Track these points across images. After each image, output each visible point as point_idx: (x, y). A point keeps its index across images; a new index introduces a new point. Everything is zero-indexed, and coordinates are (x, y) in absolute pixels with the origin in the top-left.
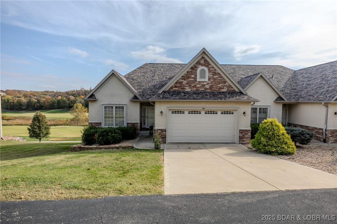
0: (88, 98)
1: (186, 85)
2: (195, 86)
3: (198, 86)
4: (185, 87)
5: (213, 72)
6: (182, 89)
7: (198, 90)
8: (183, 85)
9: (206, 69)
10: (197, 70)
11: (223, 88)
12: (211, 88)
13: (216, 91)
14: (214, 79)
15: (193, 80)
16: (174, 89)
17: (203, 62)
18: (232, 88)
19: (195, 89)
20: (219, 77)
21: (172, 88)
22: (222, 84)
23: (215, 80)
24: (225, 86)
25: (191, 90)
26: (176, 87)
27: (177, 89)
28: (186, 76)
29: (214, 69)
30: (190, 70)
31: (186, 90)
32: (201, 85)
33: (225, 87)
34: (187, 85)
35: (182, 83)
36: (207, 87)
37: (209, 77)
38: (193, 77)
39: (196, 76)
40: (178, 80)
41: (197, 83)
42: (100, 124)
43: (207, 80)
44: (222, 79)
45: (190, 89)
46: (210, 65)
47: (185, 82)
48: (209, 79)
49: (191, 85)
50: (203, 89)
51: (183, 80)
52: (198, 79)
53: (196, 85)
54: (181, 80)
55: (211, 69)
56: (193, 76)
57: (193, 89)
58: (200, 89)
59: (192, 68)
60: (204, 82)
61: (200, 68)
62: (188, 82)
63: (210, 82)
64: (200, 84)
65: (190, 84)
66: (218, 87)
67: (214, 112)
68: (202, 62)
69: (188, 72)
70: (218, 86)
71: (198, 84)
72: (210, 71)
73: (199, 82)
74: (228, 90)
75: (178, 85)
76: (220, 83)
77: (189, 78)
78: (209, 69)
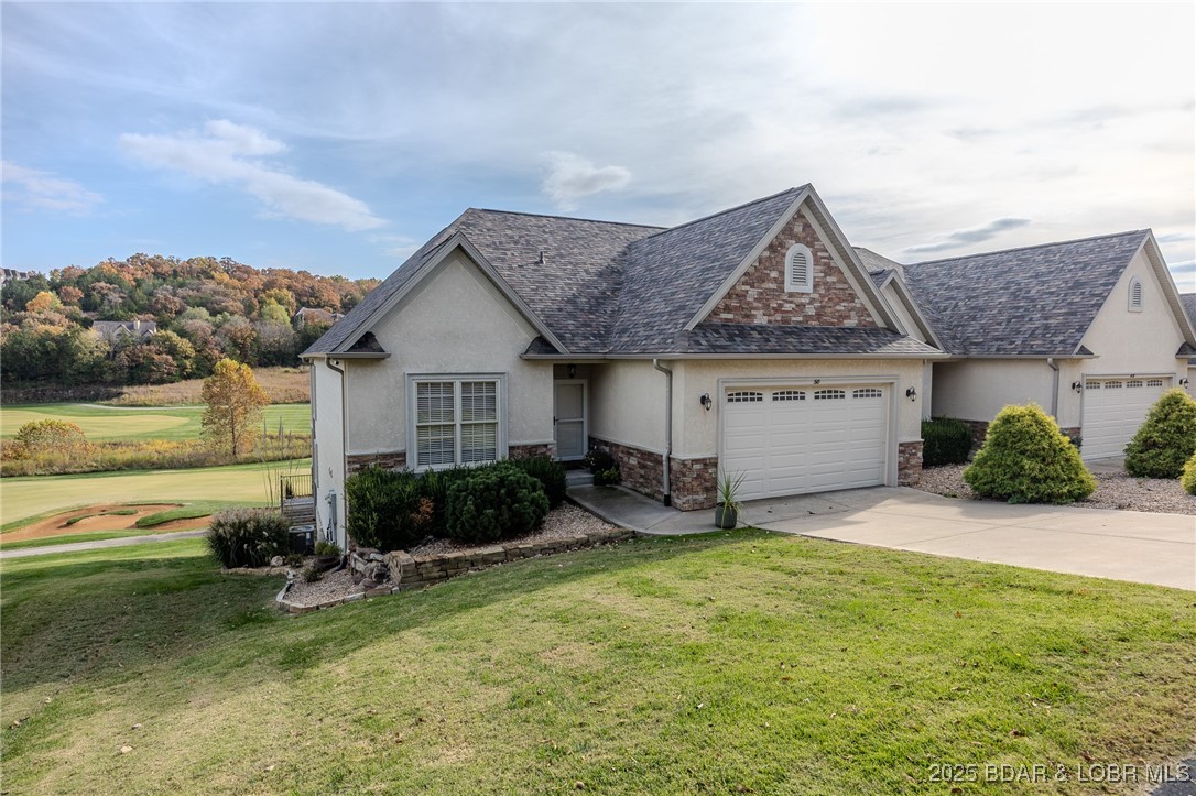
0: (353, 348)
1: (755, 304)
2: (778, 310)
3: (788, 307)
4: (753, 312)
5: (825, 264)
6: (747, 316)
7: (788, 322)
8: (748, 303)
9: (807, 252)
10: (784, 255)
11: (848, 317)
12: (819, 315)
13: (832, 324)
14: (828, 287)
15: (773, 286)
16: (724, 316)
17: (801, 228)
18: (869, 315)
19: (778, 317)
20: (839, 281)
21: (715, 312)
22: (846, 304)
23: (829, 290)
24: (853, 309)
25: (769, 322)
26: (727, 309)
27: (730, 316)
28: (757, 274)
29: (827, 255)
30: (767, 254)
31: (757, 322)
32: (794, 306)
33: (853, 313)
34: (760, 305)
35: (745, 296)
36: (811, 311)
37: (815, 278)
38: (775, 279)
39: (782, 273)
40: (734, 287)
41: (786, 298)
42: (401, 457)
43: (809, 288)
44: (846, 286)
45: (766, 318)
46: (819, 240)
47: (752, 293)
48: (816, 286)
49: (769, 305)
50: (800, 319)
51: (748, 288)
52: (788, 287)
53: (780, 306)
54: (744, 288)
55: (820, 254)
56: (774, 274)
57: (773, 318)
58: (794, 319)
59: (771, 247)
60: (803, 294)
61: (794, 249)
62: (761, 293)
63: (816, 296)
64: (791, 302)
65: (767, 300)
66: (838, 311)
68: (798, 229)
69: (760, 260)
70: (838, 308)
71: (787, 302)
72: (817, 261)
73: (791, 295)
74: (860, 322)
75: (734, 303)
76: (841, 301)
77: (763, 281)
78: (815, 254)
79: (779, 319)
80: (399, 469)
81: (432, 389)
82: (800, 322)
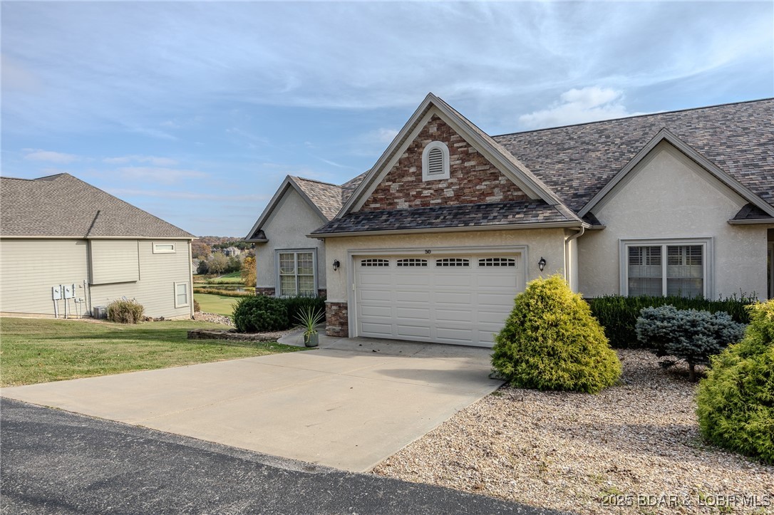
1: (397, 195)
2: (418, 195)
3: (426, 193)
4: (396, 201)
5: (462, 152)
6: (390, 204)
7: (428, 204)
8: (392, 194)
9: (443, 147)
10: (421, 153)
11: (492, 194)
12: (458, 196)
13: (471, 202)
14: (467, 171)
15: (413, 179)
16: (373, 206)
17: (435, 129)
18: (519, 190)
19: (418, 202)
20: (479, 164)
21: (367, 204)
22: (488, 183)
23: (467, 173)
24: (496, 186)
25: (410, 206)
26: (375, 201)
27: (378, 205)
28: (398, 172)
29: (464, 144)
30: (406, 155)
31: (398, 207)
32: (432, 191)
33: (496, 190)
34: (401, 195)
35: (389, 190)
36: (449, 193)
37: (451, 166)
38: (414, 173)
39: (420, 168)
40: (380, 185)
41: (424, 186)
43: (446, 174)
44: (487, 167)
45: (407, 204)
46: (455, 133)
47: (394, 187)
48: (452, 173)
49: (409, 194)
50: (439, 201)
51: (390, 183)
52: (426, 177)
53: (420, 193)
54: (387, 184)
55: (455, 145)
56: (412, 170)
57: (413, 203)
58: (432, 202)
59: (410, 150)
60: (440, 181)
61: (430, 145)
62: (402, 186)
63: (454, 180)
64: (429, 189)
65: (407, 190)
66: (478, 190)
67: (460, 262)
68: (433, 130)
69: (400, 162)
70: (478, 187)
71: (425, 189)
72: (453, 151)
73: (429, 183)
74: (506, 197)
75: (380, 196)
76: (481, 181)
77: (403, 177)
78: (451, 147)
79: (418, 203)
80: (272, 296)
81: (284, 255)
82: (439, 203)
